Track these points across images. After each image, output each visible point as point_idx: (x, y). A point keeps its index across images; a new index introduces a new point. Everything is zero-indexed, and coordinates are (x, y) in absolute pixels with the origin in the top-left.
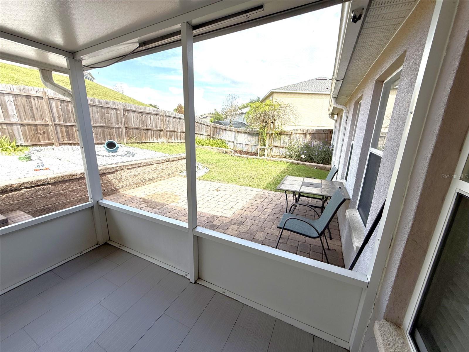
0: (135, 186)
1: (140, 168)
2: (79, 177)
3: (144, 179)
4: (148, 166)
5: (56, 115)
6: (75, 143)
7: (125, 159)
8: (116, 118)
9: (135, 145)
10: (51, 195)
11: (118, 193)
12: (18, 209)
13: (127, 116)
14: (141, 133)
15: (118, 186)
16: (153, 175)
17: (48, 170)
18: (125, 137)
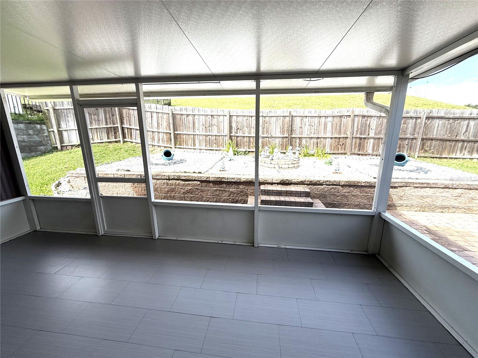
0: (419, 209)
1: (433, 189)
2: (363, 185)
3: (435, 204)
4: (447, 190)
5: (355, 129)
6: (363, 153)
7: (414, 175)
8: (413, 128)
9: (429, 160)
10: (338, 194)
11: (395, 211)
12: (318, 198)
13: (429, 125)
14: (444, 146)
15: (397, 203)
16: (452, 203)
17: (341, 174)
18: (418, 150)
